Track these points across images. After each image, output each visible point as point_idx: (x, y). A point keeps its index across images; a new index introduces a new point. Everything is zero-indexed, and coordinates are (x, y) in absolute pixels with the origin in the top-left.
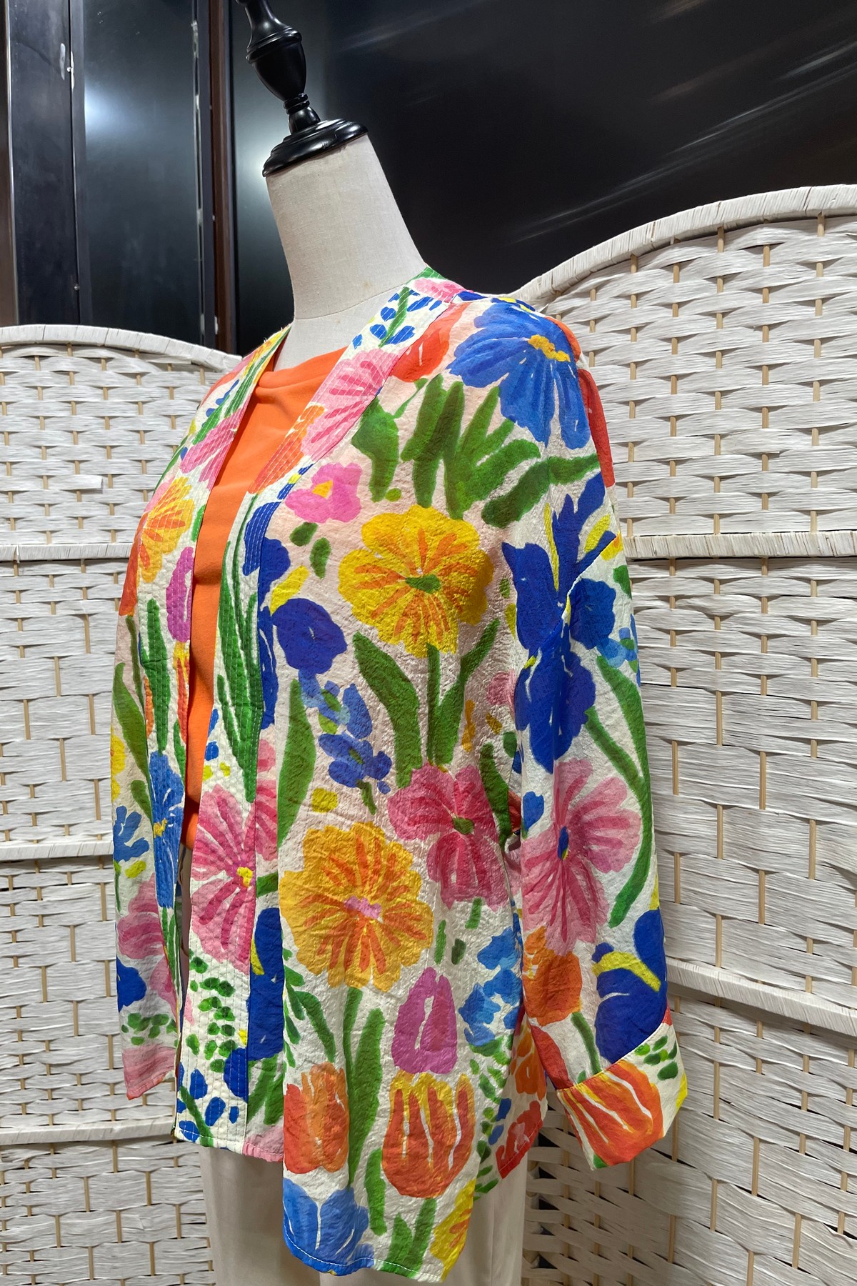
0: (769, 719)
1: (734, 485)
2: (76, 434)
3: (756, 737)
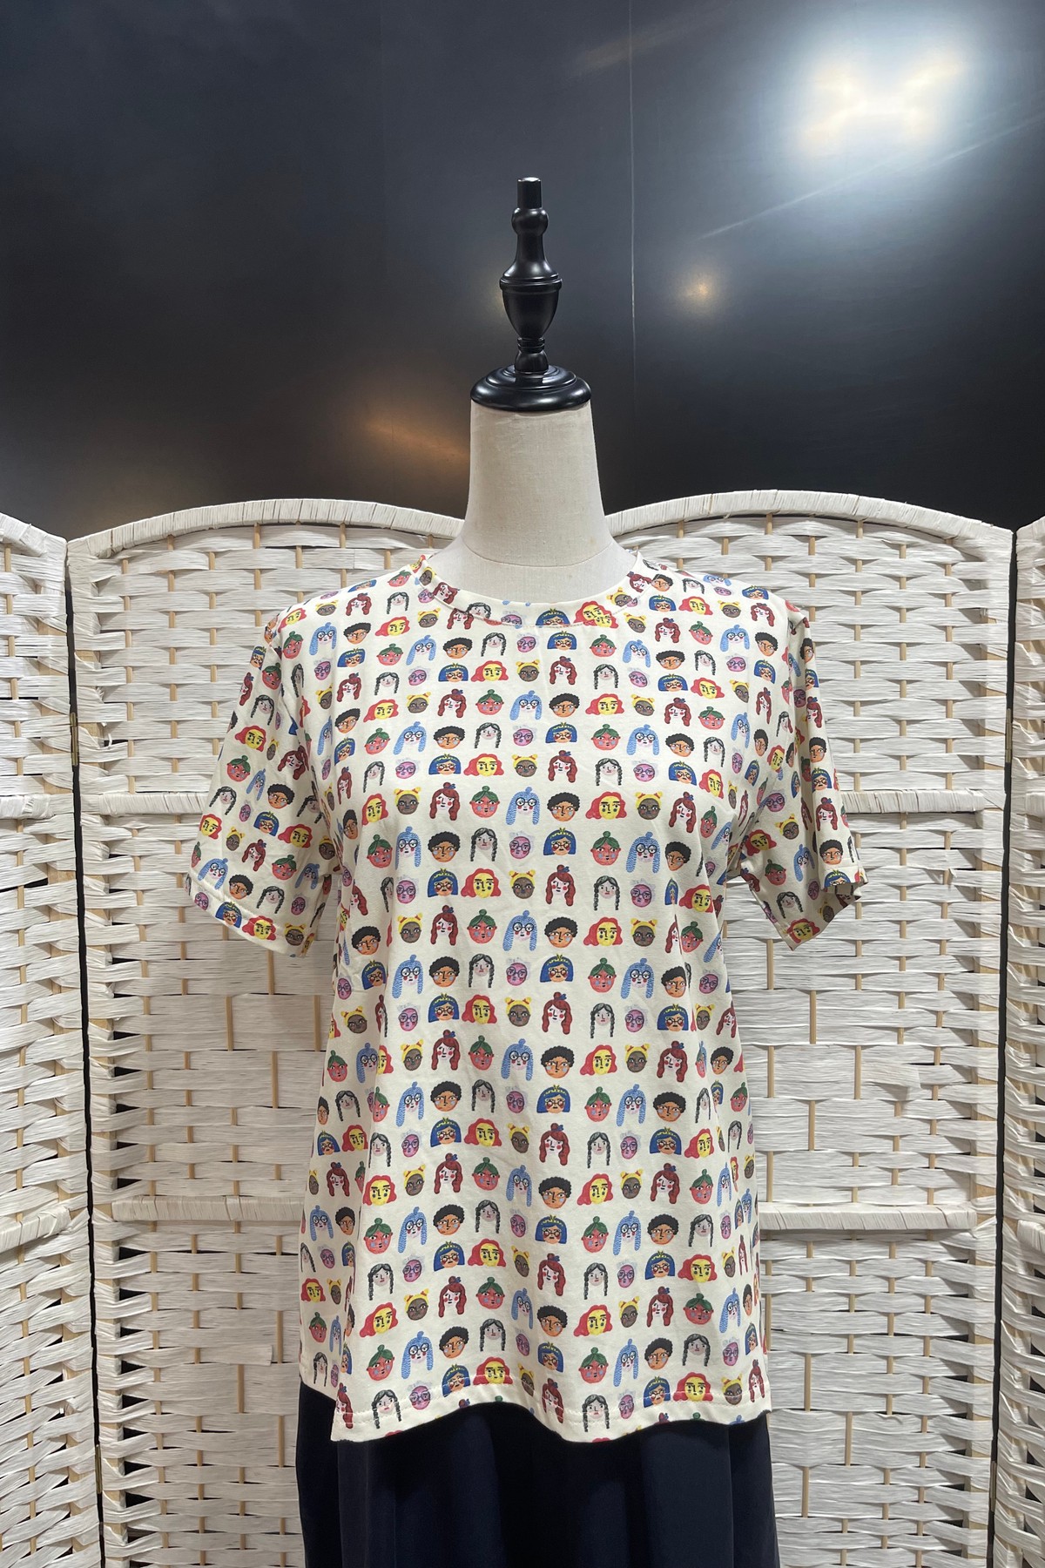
0: (820, 960)
3: (808, 978)
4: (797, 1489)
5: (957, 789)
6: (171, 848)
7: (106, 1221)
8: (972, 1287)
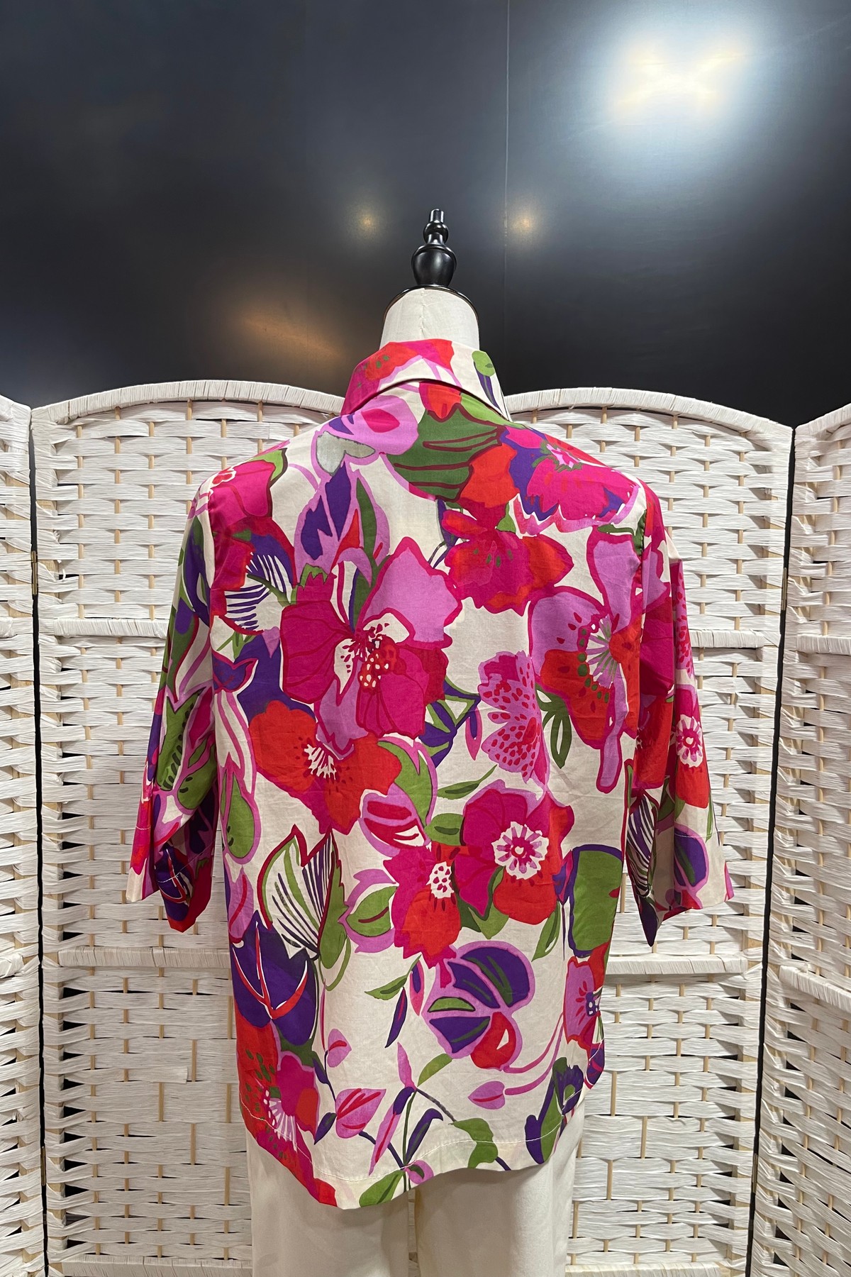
4: (604, 1178)
5: (743, 630)
6: (113, 664)
7: (54, 967)
8: (742, 1017)
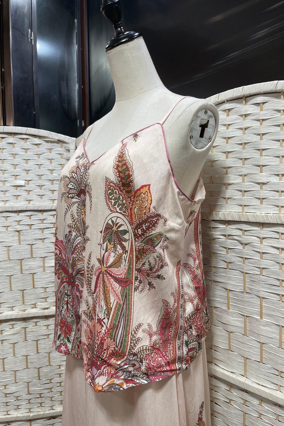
0: (263, 285)
1: (249, 194)
2: (15, 166)
3: (258, 291)
